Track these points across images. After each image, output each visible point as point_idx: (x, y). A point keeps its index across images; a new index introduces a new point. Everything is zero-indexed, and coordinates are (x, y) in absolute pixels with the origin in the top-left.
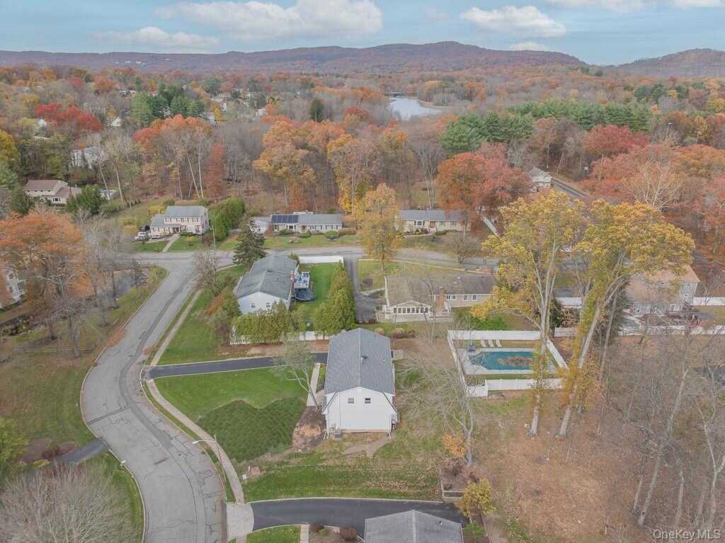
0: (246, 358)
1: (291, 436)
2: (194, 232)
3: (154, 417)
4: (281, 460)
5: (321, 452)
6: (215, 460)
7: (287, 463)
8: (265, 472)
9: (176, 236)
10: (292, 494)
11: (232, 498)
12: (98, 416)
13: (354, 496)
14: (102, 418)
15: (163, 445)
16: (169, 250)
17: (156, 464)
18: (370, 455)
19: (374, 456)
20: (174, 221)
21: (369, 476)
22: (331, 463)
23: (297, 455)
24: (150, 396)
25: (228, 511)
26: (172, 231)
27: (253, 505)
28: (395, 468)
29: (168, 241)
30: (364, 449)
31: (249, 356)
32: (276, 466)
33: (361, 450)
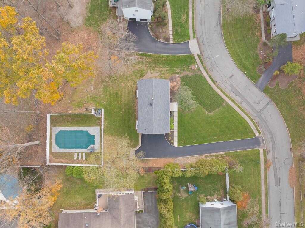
3: (244, 105)
4: (184, 72)
5: (168, 74)
7: (181, 70)
8: (190, 68)
10: (178, 57)
11: (198, 55)
13: (155, 55)
15: (234, 86)
17: (233, 75)
18: (149, 71)
19: (148, 71)
21: (150, 63)
22: (165, 69)
23: (178, 73)
24: (252, 121)
25: (199, 51)
27: (191, 53)
28: (140, 66)
30: (151, 75)
32: (186, 69)
33: (153, 74)
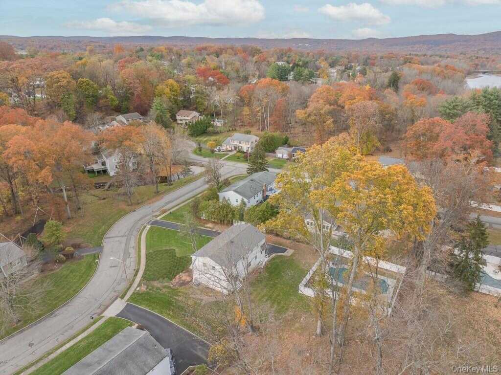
0: (203, 228)
1: (176, 276)
2: (245, 151)
4: (160, 287)
5: (181, 291)
6: (136, 275)
7: (161, 290)
8: (148, 290)
9: (235, 152)
10: (149, 306)
11: (122, 297)
12: (111, 236)
13: (176, 322)
14: (112, 237)
15: (122, 260)
16: (223, 160)
17: (111, 267)
18: (203, 303)
19: (205, 305)
20: (235, 143)
23: (169, 288)
24: (141, 234)
25: (115, 302)
26: (233, 149)
27: (127, 304)
29: (228, 154)
31: (205, 227)
32: (155, 289)
33: (202, 298)
